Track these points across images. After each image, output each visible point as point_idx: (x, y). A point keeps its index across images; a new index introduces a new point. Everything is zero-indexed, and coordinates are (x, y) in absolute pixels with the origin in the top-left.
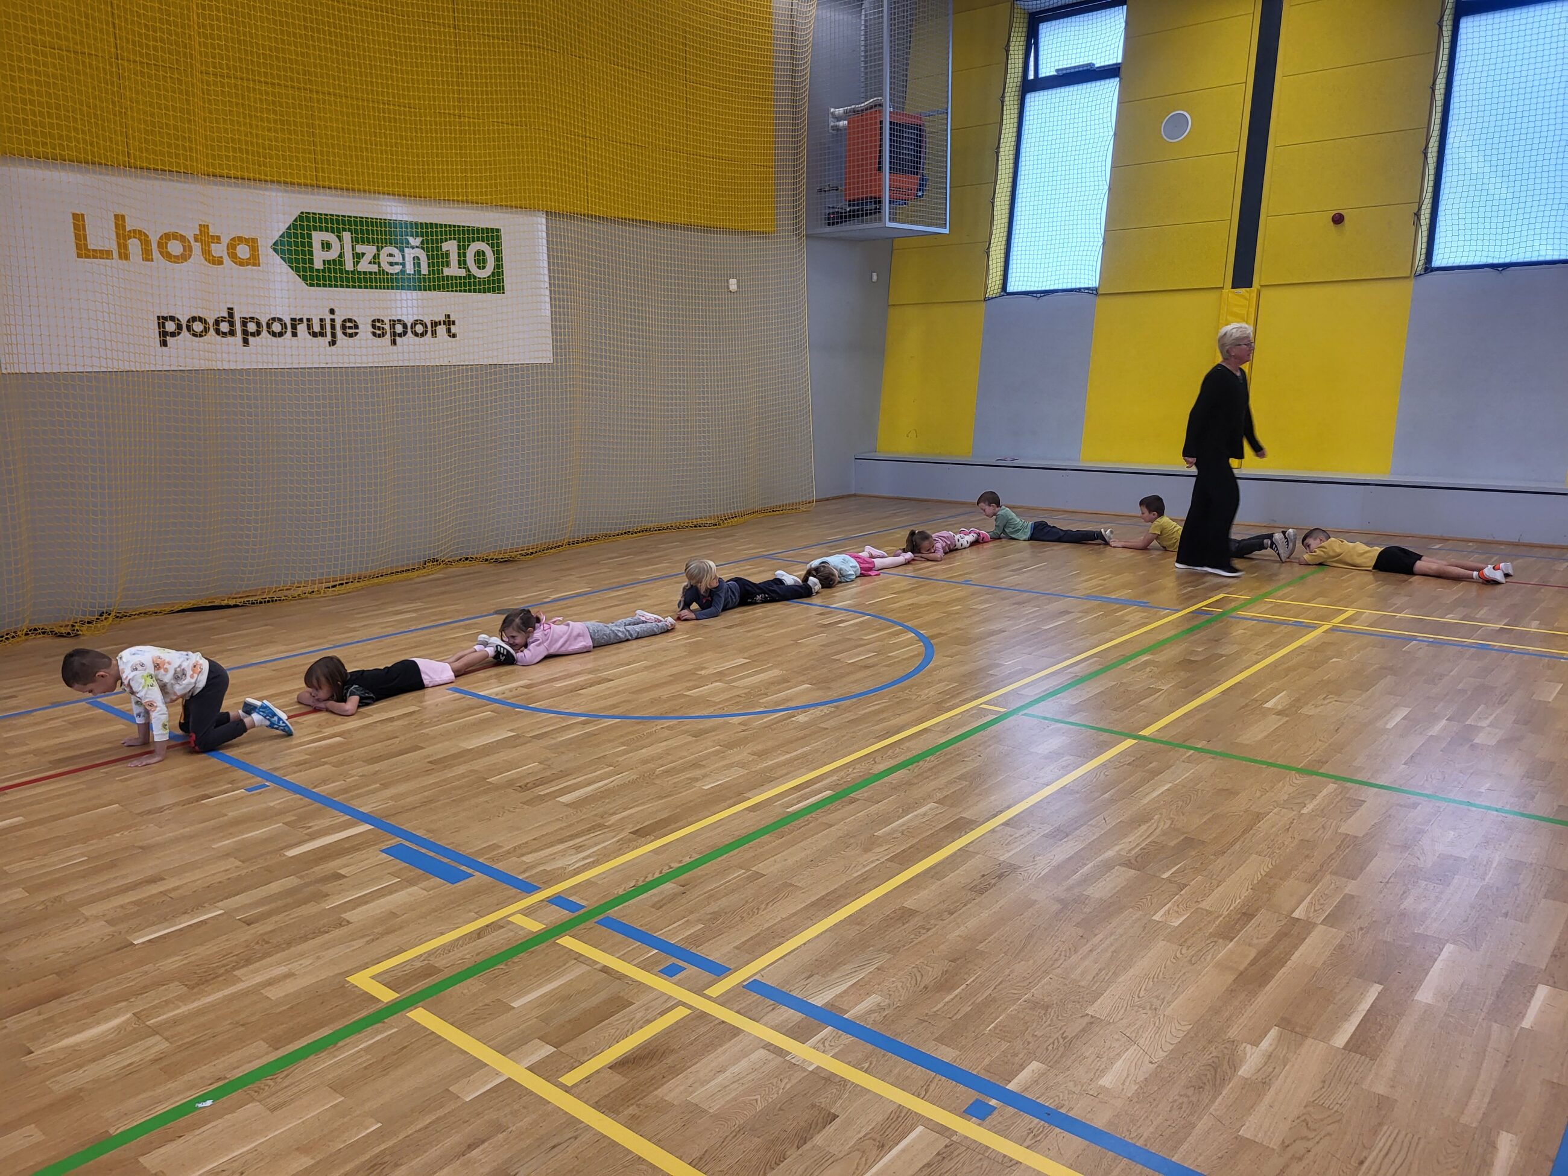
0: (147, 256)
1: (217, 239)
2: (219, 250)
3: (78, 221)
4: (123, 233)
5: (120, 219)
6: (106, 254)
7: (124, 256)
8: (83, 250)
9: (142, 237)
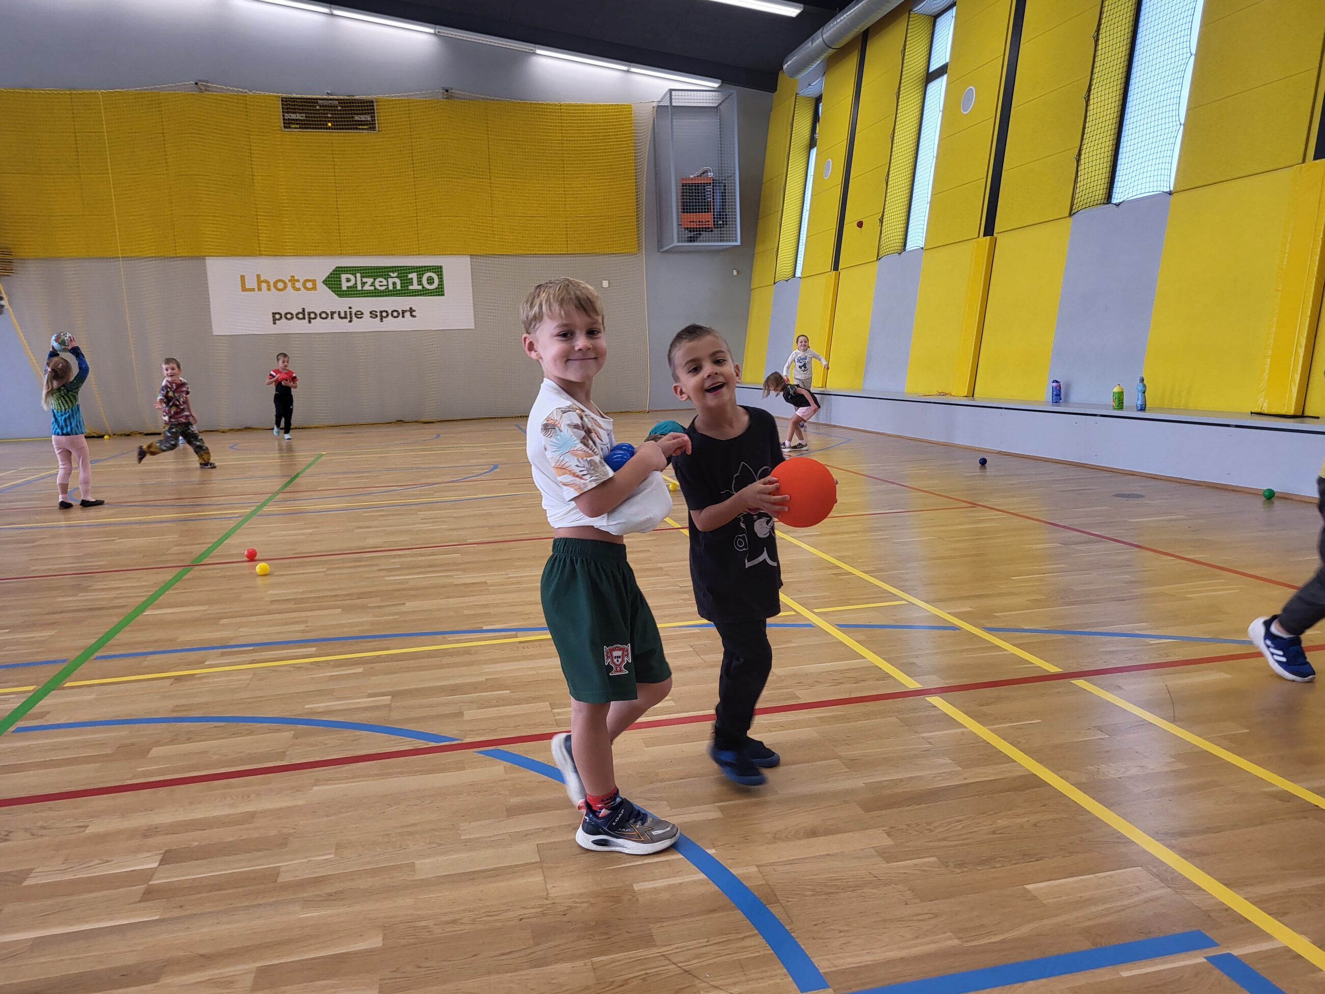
0: (269, 289)
1: (298, 281)
2: (297, 285)
3: (243, 277)
4: (260, 282)
5: (258, 276)
6: (253, 290)
7: (260, 289)
8: (244, 289)
9: (267, 282)
